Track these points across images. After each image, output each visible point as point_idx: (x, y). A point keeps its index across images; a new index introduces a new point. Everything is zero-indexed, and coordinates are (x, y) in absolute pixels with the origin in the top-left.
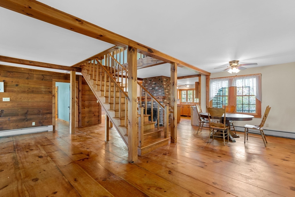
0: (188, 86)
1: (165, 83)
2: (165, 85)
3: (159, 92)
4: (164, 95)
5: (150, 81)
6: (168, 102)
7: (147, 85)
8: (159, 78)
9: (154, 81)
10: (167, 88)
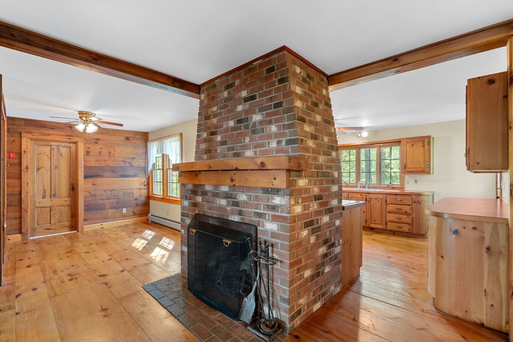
0: (365, 134)
1: (298, 90)
2: (301, 98)
3: (269, 137)
4: (291, 151)
5: (228, 87)
6: (316, 190)
7: (215, 109)
8: (270, 61)
9: (245, 85)
10: (309, 115)
